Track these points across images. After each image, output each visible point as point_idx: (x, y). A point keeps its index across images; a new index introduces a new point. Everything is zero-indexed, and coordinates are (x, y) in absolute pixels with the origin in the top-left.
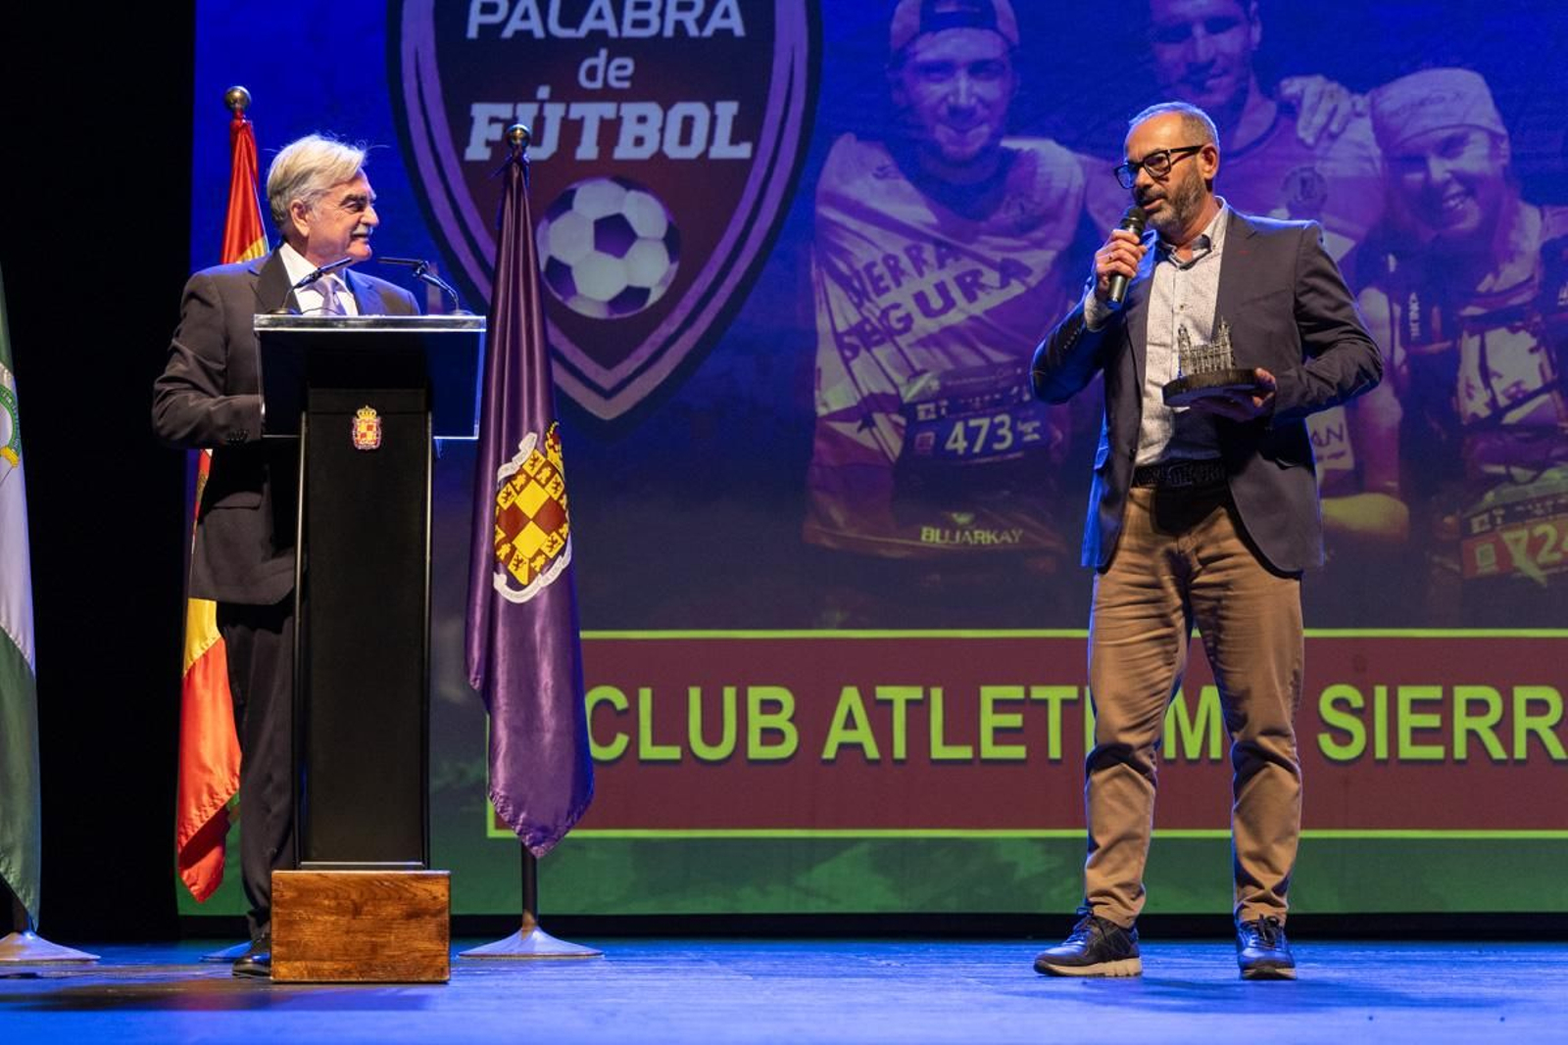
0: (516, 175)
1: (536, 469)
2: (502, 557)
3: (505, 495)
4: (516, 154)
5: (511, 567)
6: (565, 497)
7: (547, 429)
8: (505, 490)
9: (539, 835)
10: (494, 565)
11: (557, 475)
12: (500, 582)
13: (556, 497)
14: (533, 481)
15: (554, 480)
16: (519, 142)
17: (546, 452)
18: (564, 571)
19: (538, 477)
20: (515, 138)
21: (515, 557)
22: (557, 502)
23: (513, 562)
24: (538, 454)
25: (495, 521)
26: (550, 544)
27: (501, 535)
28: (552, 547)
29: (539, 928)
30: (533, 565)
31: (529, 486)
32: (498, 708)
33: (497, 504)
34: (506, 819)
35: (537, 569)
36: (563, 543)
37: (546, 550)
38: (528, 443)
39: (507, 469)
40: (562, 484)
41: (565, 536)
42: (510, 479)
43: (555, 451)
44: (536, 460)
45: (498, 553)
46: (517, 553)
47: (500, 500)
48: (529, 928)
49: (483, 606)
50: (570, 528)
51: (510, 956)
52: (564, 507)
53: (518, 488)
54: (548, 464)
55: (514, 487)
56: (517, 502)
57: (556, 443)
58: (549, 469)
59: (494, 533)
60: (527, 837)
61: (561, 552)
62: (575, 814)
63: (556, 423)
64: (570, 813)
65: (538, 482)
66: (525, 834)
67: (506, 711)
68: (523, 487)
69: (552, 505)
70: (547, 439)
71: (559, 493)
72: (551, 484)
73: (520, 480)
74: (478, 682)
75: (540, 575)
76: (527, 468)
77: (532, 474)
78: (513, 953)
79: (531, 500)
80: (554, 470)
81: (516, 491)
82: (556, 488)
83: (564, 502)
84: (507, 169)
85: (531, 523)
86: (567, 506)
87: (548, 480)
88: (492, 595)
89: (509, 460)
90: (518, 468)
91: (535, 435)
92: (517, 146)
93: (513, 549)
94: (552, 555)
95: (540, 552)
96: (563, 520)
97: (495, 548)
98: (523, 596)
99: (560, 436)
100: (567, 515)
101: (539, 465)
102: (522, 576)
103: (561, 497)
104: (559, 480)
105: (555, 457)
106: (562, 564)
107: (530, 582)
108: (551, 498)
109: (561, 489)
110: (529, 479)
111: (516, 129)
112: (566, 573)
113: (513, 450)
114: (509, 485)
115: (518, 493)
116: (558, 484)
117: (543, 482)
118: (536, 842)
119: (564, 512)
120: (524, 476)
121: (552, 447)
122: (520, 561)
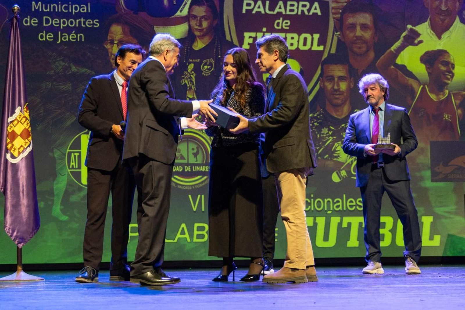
0: (15, 22)
1: (21, 119)
2: (9, 148)
3: (10, 127)
4: (15, 15)
5: (12, 151)
6: (30, 128)
7: (24, 106)
8: (10, 125)
9: (21, 240)
10: (7, 151)
11: (27, 120)
12: (8, 156)
13: (27, 128)
14: (20, 123)
15: (26, 122)
16: (16, 11)
17: (24, 113)
18: (30, 152)
19: (21, 121)
20: (15, 10)
21: (13, 148)
22: (28, 130)
23: (13, 149)
24: (21, 114)
25: (7, 136)
26: (25, 143)
27: (9, 141)
28: (25, 144)
29: (23, 271)
30: (19, 150)
31: (19, 124)
32: (8, 198)
33: (7, 130)
34: (9, 235)
35: (21, 152)
36: (29, 143)
37: (24, 145)
38: (18, 110)
39: (11, 119)
40: (29, 124)
41: (30, 141)
42: (12, 122)
43: (27, 113)
44: (20, 115)
45: (8, 147)
46: (14, 146)
47: (9, 129)
48: (19, 271)
49: (4, 164)
50: (32, 138)
51: (13, 281)
52: (30, 131)
53: (15, 125)
54: (24, 117)
55: (13, 125)
56: (14, 130)
57: (27, 110)
58: (25, 118)
59: (7, 140)
60: (16, 241)
61: (29, 146)
62: (33, 233)
63: (27, 103)
64: (32, 233)
65: (21, 123)
66: (16, 240)
67: (10, 199)
68: (16, 124)
69: (26, 130)
70: (24, 109)
71: (28, 127)
72: (25, 124)
73: (16, 122)
74: (2, 189)
75: (22, 154)
76: (18, 118)
77: (19, 120)
78: (13, 280)
79: (19, 129)
80: (27, 119)
81: (14, 126)
82: (27, 125)
83: (30, 129)
84: (12, 20)
85: (19, 137)
86: (31, 131)
87: (24, 122)
88: (6, 161)
89: (12, 116)
90: (15, 118)
91: (20, 107)
92: (15, 12)
93: (13, 145)
94: (25, 147)
95: (22, 146)
96: (30, 135)
97: (7, 145)
98: (16, 161)
99: (28, 108)
100: (31, 134)
101: (21, 117)
102: (16, 154)
103: (29, 128)
104: (28, 122)
105: (27, 115)
106: (29, 149)
107: (18, 156)
108: (25, 128)
109: (29, 125)
110: (18, 122)
111: (15, 7)
112: (31, 153)
113: (13, 112)
114: (11, 124)
115: (15, 126)
116: (28, 124)
117: (23, 123)
118: (19, 243)
119: (30, 133)
120: (17, 121)
121: (26, 111)
122: (15, 149)
